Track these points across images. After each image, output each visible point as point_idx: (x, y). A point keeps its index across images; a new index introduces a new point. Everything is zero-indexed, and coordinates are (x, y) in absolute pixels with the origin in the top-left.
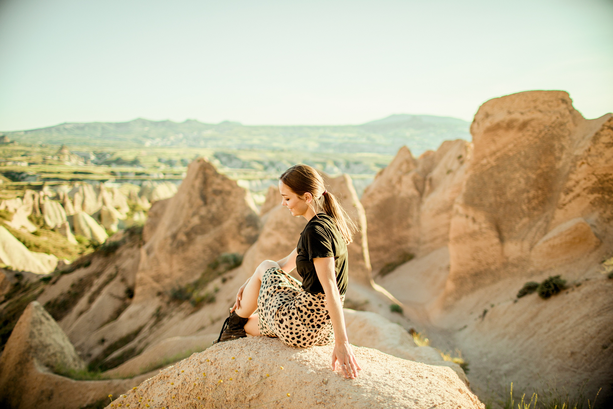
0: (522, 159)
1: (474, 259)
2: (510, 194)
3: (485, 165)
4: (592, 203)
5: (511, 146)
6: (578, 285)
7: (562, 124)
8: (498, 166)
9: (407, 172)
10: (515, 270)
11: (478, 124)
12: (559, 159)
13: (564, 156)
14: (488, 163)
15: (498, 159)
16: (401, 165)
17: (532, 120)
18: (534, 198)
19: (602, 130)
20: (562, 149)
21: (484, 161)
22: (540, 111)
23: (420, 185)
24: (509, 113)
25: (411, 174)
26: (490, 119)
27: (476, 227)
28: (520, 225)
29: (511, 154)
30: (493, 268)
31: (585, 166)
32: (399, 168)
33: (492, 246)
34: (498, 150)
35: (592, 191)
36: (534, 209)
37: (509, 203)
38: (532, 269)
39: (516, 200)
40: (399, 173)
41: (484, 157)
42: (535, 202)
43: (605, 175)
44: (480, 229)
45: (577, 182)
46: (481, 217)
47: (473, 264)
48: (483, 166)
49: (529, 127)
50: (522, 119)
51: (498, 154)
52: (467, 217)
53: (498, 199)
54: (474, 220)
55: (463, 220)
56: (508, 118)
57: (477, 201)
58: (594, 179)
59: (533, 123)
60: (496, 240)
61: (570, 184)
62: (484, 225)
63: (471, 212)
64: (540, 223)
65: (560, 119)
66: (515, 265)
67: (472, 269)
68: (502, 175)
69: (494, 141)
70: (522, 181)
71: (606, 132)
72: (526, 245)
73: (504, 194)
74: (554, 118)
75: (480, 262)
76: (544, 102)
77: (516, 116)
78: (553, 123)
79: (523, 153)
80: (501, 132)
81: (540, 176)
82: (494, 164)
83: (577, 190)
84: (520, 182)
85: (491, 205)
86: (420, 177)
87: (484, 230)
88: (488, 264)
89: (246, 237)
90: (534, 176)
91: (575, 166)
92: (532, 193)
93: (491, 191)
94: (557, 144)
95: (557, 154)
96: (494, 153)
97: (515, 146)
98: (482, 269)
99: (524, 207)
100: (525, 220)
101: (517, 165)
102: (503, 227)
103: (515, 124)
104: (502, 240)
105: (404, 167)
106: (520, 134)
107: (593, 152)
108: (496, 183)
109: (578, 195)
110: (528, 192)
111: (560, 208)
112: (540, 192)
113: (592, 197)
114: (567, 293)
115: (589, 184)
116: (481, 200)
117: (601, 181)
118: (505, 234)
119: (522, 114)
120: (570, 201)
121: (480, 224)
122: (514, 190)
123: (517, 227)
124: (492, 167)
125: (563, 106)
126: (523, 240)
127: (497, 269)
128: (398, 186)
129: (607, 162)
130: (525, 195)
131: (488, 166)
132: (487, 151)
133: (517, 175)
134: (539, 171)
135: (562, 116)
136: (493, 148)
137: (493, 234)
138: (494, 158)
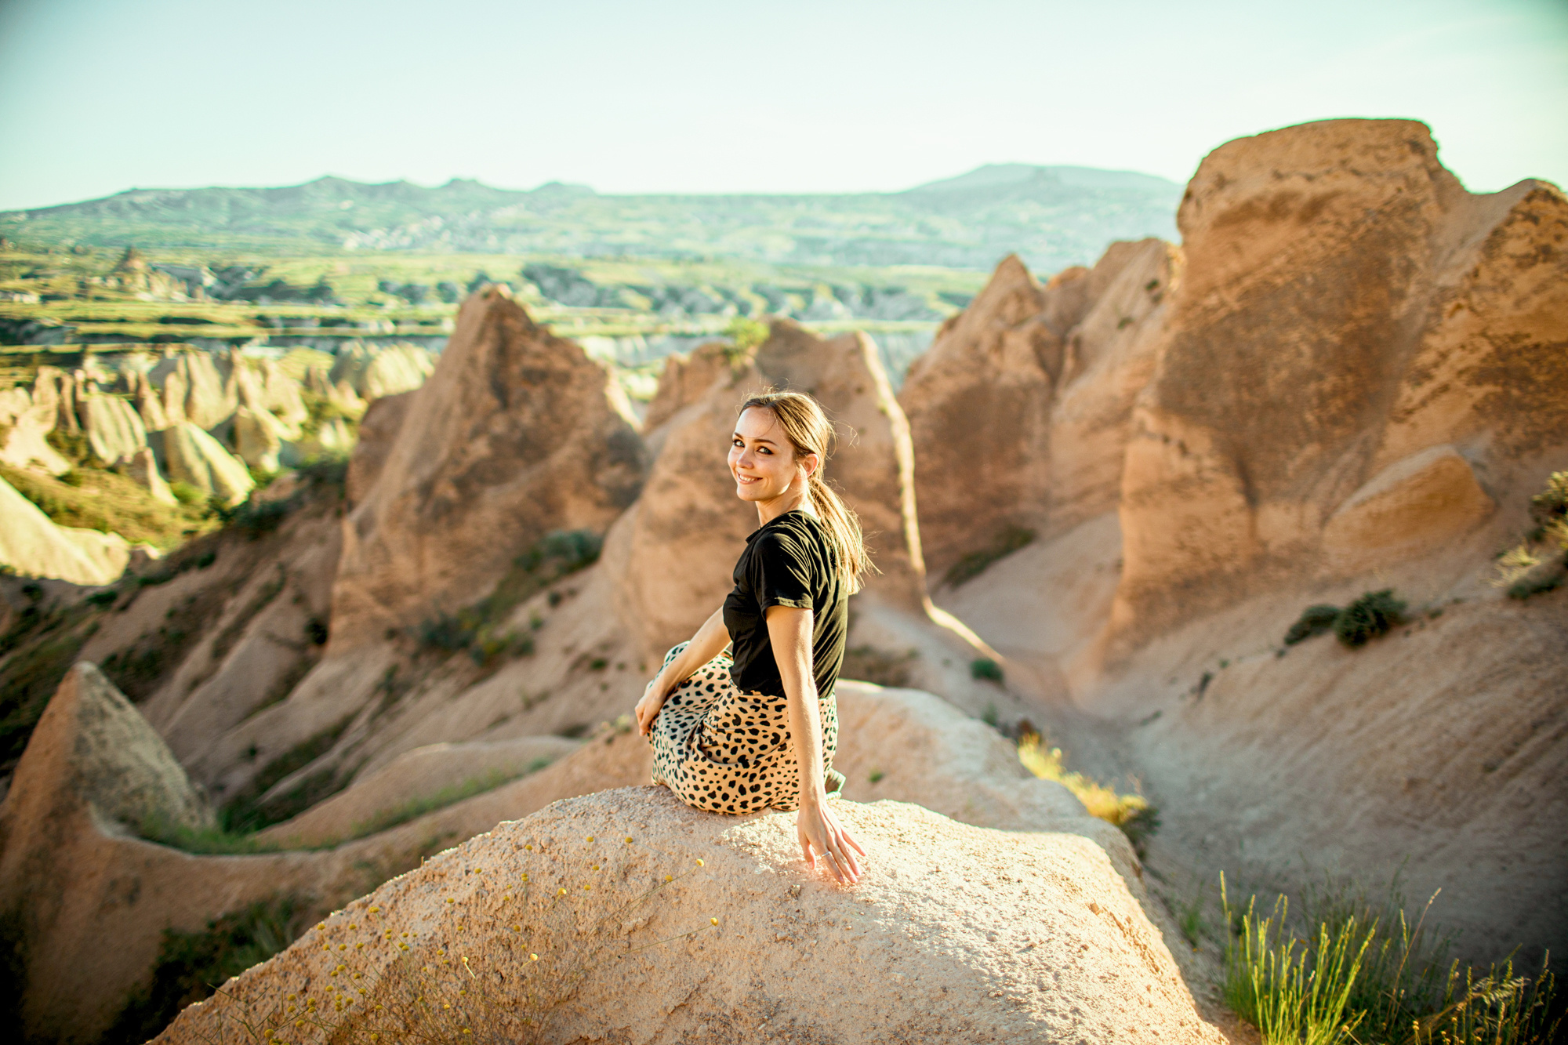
0: (1307, 296)
1: (1182, 547)
2: (1274, 382)
3: (1214, 310)
4: (1478, 409)
5: (1279, 262)
6: (1435, 615)
7: (1409, 207)
8: (1245, 313)
9: (1019, 323)
10: (1283, 574)
11: (1198, 204)
12: (1401, 295)
13: (1412, 289)
14: (1223, 304)
15: (1246, 294)
16: (1003, 303)
17: (1335, 194)
18: (1335, 393)
19: (1510, 222)
20: (1408, 269)
21: (1212, 300)
22: (1356, 173)
23: (1050, 355)
24: (1278, 176)
25: (1029, 328)
26: (1228, 192)
27: (1188, 467)
28: (1298, 461)
29: (1279, 281)
30: (1228, 568)
31: (1463, 315)
32: (998, 314)
33: (1228, 513)
34: (1248, 273)
35: (1480, 376)
36: (1335, 421)
37: (1271, 405)
38: (1324, 571)
39: (1289, 399)
40: (999, 325)
41: (1212, 289)
42: (1338, 403)
43: (1514, 338)
44: (1199, 471)
45: (1444, 355)
46: (1201, 441)
47: (1181, 558)
48: (1208, 311)
49: (1326, 215)
50: (1309, 191)
51: (1248, 282)
52: (1166, 440)
53: (1246, 396)
54: (1184, 449)
55: (1156, 448)
56: (1274, 188)
57: (1191, 401)
58: (1486, 348)
59: (1337, 204)
60: (1238, 500)
61: (1427, 358)
62: (1208, 462)
63: (1177, 430)
64: (1347, 457)
65: (1406, 194)
66: (1282, 563)
67: (1177, 571)
68: (1256, 335)
69: (1237, 248)
70: (1306, 350)
71: (1519, 227)
72: (1312, 511)
73: (1260, 382)
74: (1390, 190)
75: (1196, 553)
76: (1366, 150)
77: (1295, 183)
78: (1387, 203)
79: (1309, 279)
80: (1255, 225)
81: (1351, 337)
82: (1236, 306)
83: (1442, 375)
84: (1300, 354)
85: (1226, 410)
86: (1048, 336)
87: (1208, 475)
88: (1216, 558)
89: (608, 488)
90: (1335, 339)
91: (1438, 315)
92: (1330, 382)
93: (1226, 376)
94: (1394, 258)
95: (1396, 284)
96: (1237, 279)
97: (1290, 261)
98: (1201, 570)
99: (1310, 417)
100: (1311, 450)
101: (1293, 310)
102: (1257, 467)
103: (1292, 205)
104: (1252, 499)
105: (1011, 310)
106: (1304, 232)
107: (1485, 278)
108: (1241, 354)
109: (1445, 388)
110: (1320, 378)
111: (1399, 421)
112: (1350, 379)
113: (1479, 392)
114: (1407, 633)
115: (1473, 360)
116: (1202, 397)
117: (1501, 353)
118: (1261, 485)
119: (1310, 178)
120: (1423, 403)
121: (1198, 458)
122: (1284, 374)
123: (1291, 467)
124: (1231, 315)
125: (1415, 159)
126: (1304, 499)
127: (1238, 572)
128: (994, 359)
129: (1518, 304)
130: (1312, 387)
131: (1222, 313)
132: (1220, 274)
133: (1294, 336)
134: (1349, 327)
135: (1412, 184)
136: (1235, 265)
137: (1229, 483)
138: (1236, 291)
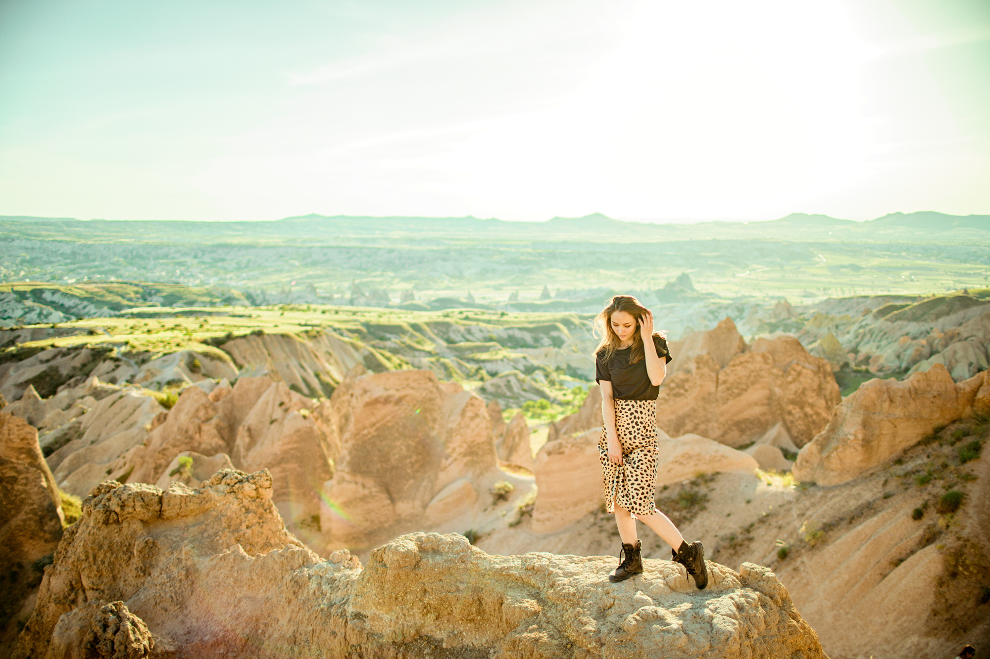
0: (401, 430)
1: (367, 520)
2: (394, 460)
3: (367, 435)
4: (466, 465)
5: (389, 418)
6: (489, 534)
7: (431, 400)
8: (378, 436)
9: (208, 420)
10: (409, 524)
11: (357, 398)
12: (433, 428)
13: (437, 426)
14: (369, 433)
15: (378, 429)
16: (197, 410)
17: (406, 396)
18: (416, 462)
19: (467, 407)
20: (434, 420)
21: (365, 432)
22: (413, 388)
24: (386, 389)
25: (214, 421)
26: (368, 394)
27: (366, 492)
28: (408, 486)
29: (390, 424)
30: (386, 525)
31: (458, 437)
32: (196, 415)
33: (384, 506)
34: (378, 422)
35: (465, 455)
36: (417, 471)
37: (393, 468)
38: (429, 523)
39: (400, 465)
40: (197, 421)
41: (364, 428)
42: (417, 466)
43: (473, 442)
44: (371, 493)
45: (454, 450)
46: (370, 482)
47: (366, 524)
48: (364, 436)
49: (404, 402)
50: (397, 395)
51: (378, 425)
52: (356, 483)
53: (384, 465)
54: (364, 486)
55: (352, 486)
56: (385, 394)
57: (364, 468)
58: (465, 446)
59: (408, 399)
60: (388, 501)
61: (449, 451)
62: (374, 490)
63: (359, 479)
64: (425, 483)
65: (429, 395)
66: (410, 521)
67: (365, 529)
68: (384, 443)
69: (373, 414)
70: (404, 448)
71: (470, 408)
72: (418, 503)
73: (388, 460)
74: (424, 394)
75: (373, 521)
76: (414, 381)
77: (392, 392)
78: (424, 398)
79: (401, 424)
80: (379, 406)
81: (419, 443)
82: (375, 434)
83: (454, 455)
84: (401, 449)
85: (378, 471)
87: (374, 494)
88: (381, 522)
90: (413, 444)
91: (451, 437)
92: (414, 458)
93: (376, 459)
94: (429, 416)
95: (431, 424)
96: (373, 425)
97: (393, 417)
98: (375, 527)
99: (409, 471)
100: (411, 482)
101: (396, 435)
102: (392, 489)
103: (392, 399)
104: (393, 501)
105: (202, 413)
106: (397, 408)
107: (463, 425)
108: (379, 451)
109: (456, 460)
110: (410, 457)
111: (443, 470)
112: (420, 457)
113: (466, 459)
115: (462, 450)
116: (368, 467)
117: (470, 447)
118: (394, 495)
119: (397, 390)
120: (450, 465)
121: (370, 488)
122: (397, 456)
123: (405, 488)
124: (373, 437)
125: (430, 384)
126: (414, 499)
127: (391, 526)
128: (197, 436)
129: (473, 431)
130: (408, 461)
131: (370, 436)
132: (367, 423)
133: (398, 443)
134: (417, 440)
135: (431, 392)
136: (373, 420)
137: (384, 496)
138: (374, 428)
